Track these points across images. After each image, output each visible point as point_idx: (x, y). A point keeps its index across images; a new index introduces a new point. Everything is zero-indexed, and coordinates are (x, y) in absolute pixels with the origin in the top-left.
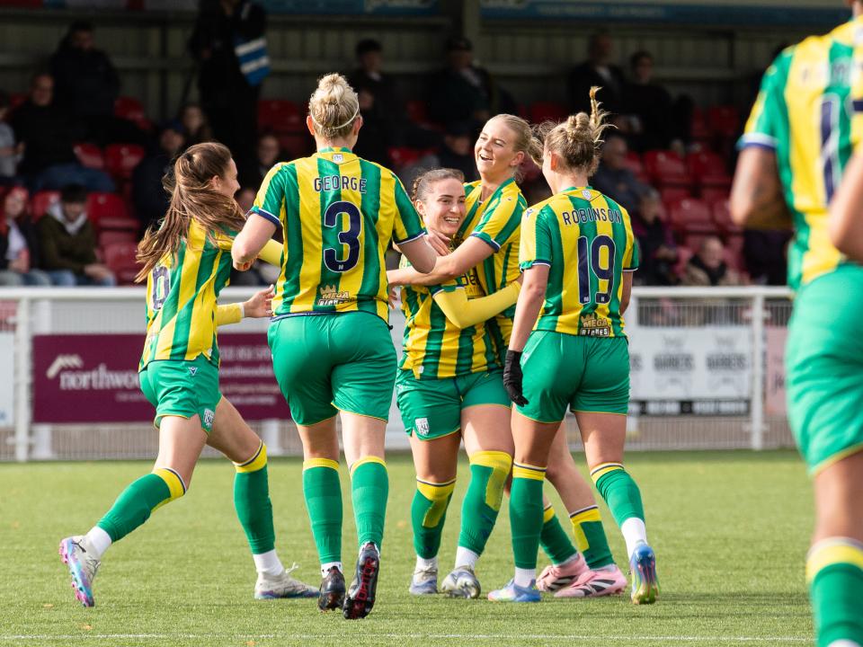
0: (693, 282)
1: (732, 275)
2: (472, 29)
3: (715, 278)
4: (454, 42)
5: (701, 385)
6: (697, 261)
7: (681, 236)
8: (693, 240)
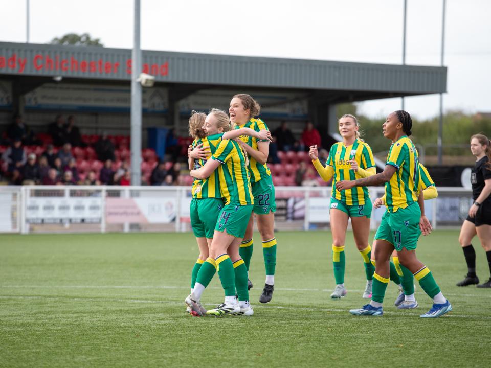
0: (85, 184)
1: (98, 182)
2: (22, 112)
3: (93, 183)
4: (16, 115)
5: (87, 214)
6: (87, 178)
7: (82, 172)
8: (86, 173)
